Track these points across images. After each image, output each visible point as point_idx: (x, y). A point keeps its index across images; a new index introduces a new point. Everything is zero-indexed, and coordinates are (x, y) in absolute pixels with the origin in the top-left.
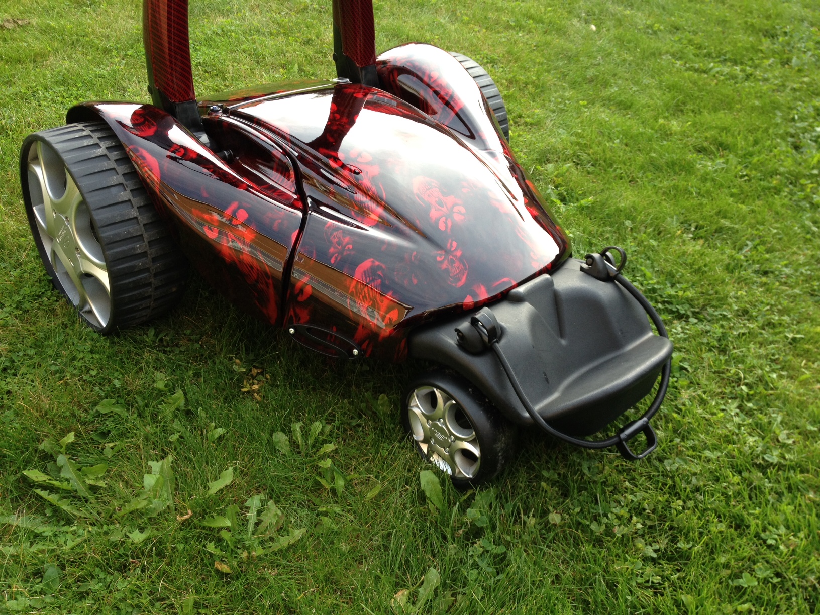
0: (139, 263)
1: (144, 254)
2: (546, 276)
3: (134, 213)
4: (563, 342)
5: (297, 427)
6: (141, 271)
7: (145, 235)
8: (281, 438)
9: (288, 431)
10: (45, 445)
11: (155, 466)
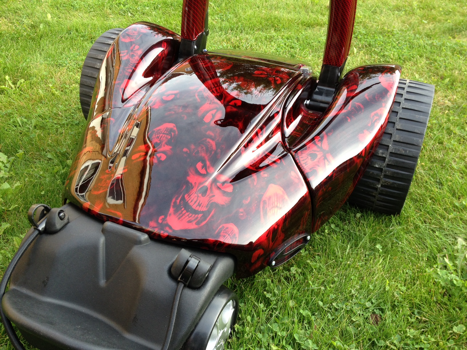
2: (145, 237)
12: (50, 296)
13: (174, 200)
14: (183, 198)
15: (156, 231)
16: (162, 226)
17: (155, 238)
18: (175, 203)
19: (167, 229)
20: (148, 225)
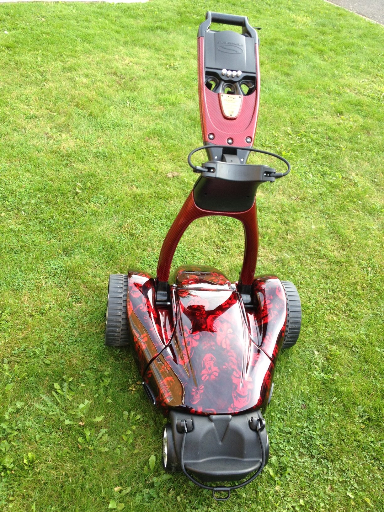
0: (116, 334)
1: (119, 332)
2: (230, 416)
3: (121, 320)
4: (220, 443)
5: (133, 413)
6: (116, 337)
7: (121, 327)
8: (126, 413)
9: (129, 412)
10: (65, 377)
11: (87, 401)
12: (202, 459)
13: (233, 395)
14: (237, 392)
15: (233, 412)
16: (234, 409)
17: (234, 415)
18: (234, 396)
19: (237, 409)
20: (228, 411)
